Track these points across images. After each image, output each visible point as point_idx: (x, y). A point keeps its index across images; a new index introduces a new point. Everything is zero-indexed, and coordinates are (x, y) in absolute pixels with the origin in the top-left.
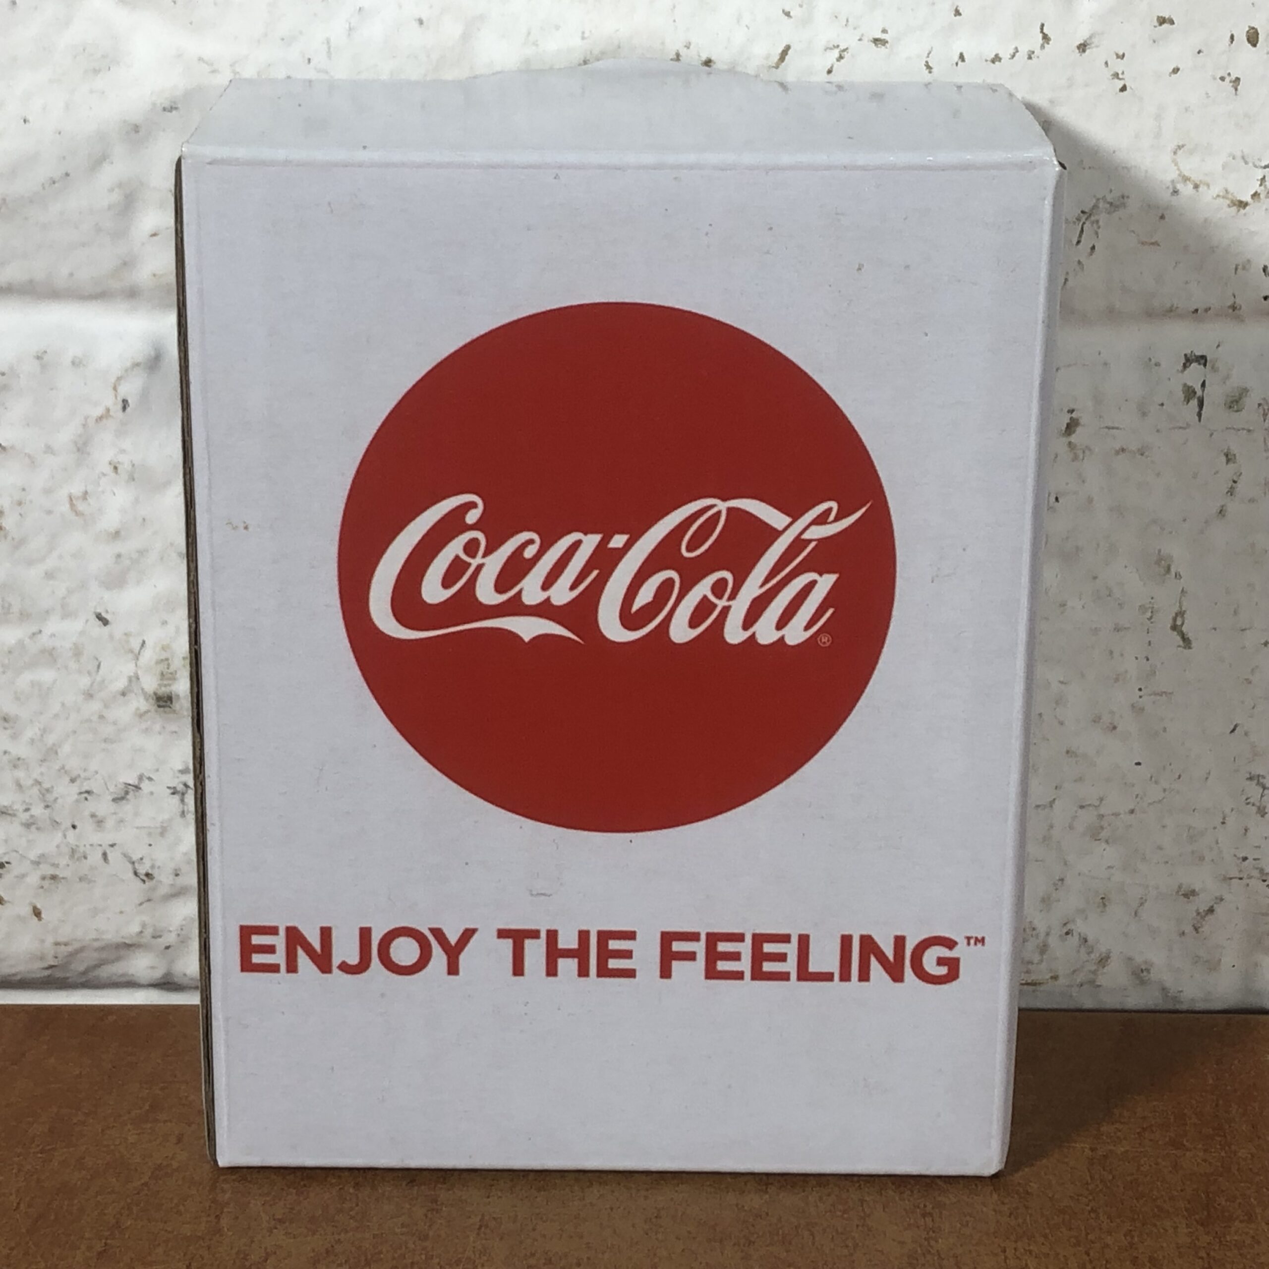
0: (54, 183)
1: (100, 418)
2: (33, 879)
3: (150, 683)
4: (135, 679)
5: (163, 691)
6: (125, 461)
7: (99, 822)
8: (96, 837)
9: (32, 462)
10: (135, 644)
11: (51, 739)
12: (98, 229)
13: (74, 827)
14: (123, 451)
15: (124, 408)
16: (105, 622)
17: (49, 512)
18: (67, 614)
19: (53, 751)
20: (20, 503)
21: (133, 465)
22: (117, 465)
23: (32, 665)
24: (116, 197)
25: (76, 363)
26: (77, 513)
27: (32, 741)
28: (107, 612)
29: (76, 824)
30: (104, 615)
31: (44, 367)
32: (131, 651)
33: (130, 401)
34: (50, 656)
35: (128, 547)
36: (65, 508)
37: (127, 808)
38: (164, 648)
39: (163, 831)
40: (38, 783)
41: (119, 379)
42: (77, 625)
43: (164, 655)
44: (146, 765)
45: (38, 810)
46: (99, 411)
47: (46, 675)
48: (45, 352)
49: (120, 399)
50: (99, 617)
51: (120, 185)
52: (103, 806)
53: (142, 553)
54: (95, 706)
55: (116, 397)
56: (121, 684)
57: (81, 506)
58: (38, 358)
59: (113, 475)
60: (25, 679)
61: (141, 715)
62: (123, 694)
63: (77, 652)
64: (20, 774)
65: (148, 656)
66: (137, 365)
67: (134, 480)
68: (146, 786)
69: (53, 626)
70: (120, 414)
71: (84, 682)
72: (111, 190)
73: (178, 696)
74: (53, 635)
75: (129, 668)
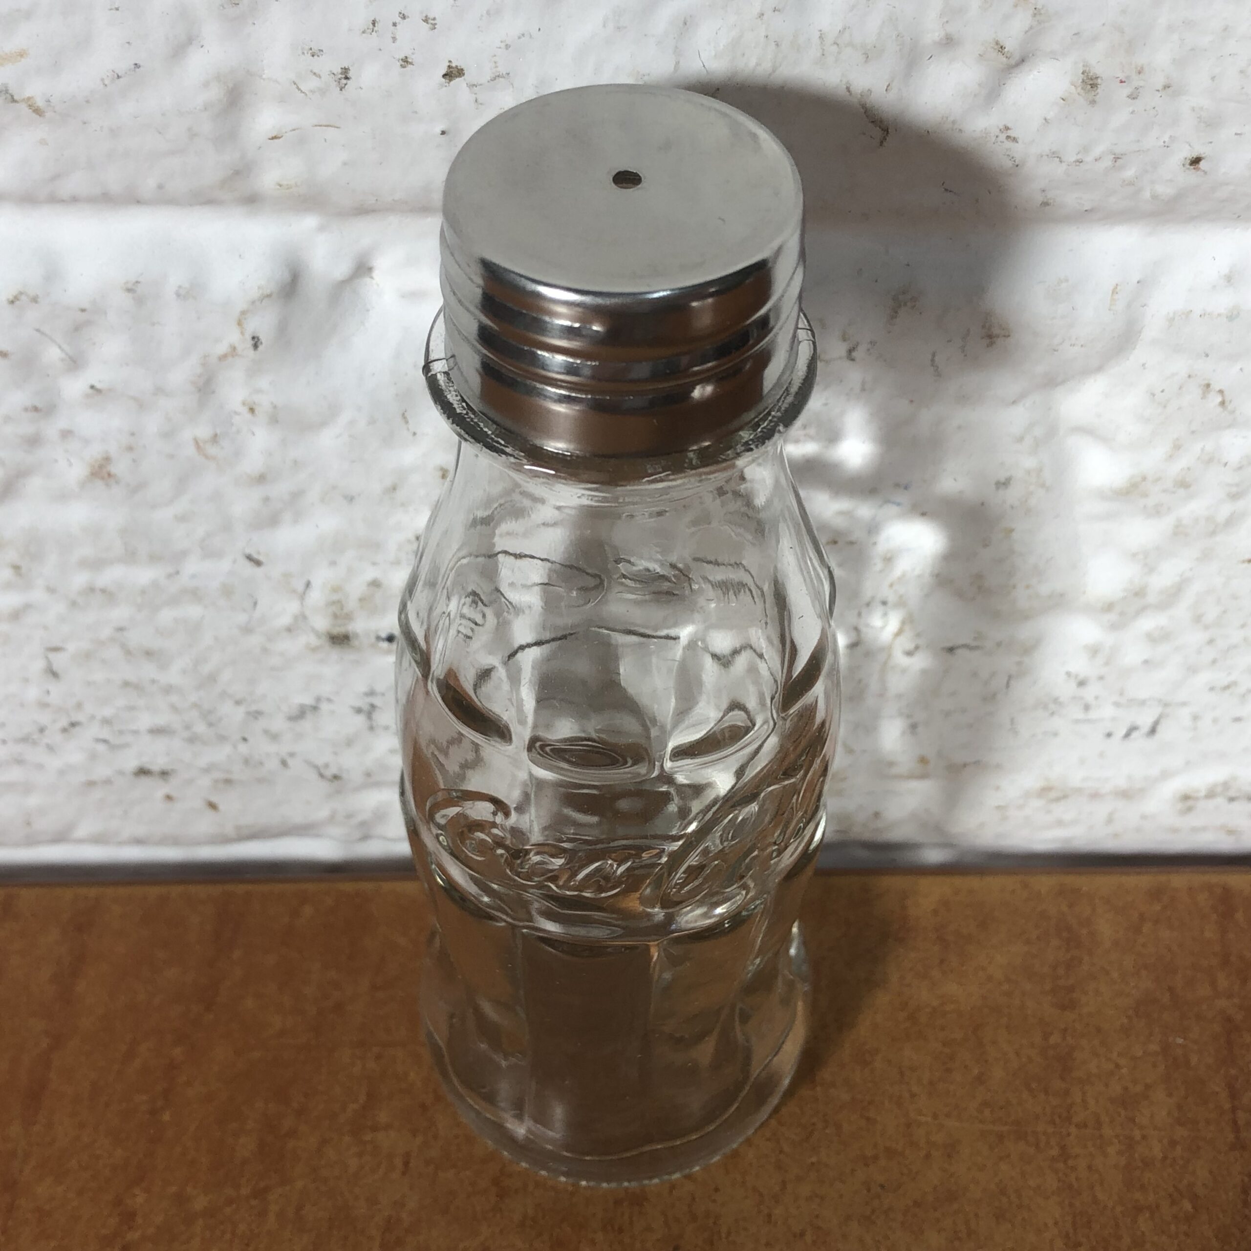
0: (119, 77)
1: (223, 357)
2: (205, 782)
3: (322, 623)
4: (301, 618)
5: (337, 630)
6: (264, 401)
7: (274, 737)
8: (272, 748)
9: (141, 405)
10: (300, 587)
11: (206, 669)
12: (192, 134)
13: (245, 740)
14: (259, 391)
15: (256, 346)
16: (258, 563)
17: (171, 457)
18: (210, 553)
19: (212, 678)
20: (130, 449)
21: (275, 407)
22: (254, 407)
23: (174, 601)
24: (215, 93)
25: (183, 295)
26: (207, 457)
27: (184, 672)
28: (259, 553)
29: (246, 736)
30: (255, 556)
31: (140, 301)
32: (294, 591)
33: (261, 337)
34: (195, 594)
35: (280, 489)
36: (190, 451)
37: (306, 725)
38: (336, 589)
39: (349, 742)
40: (195, 705)
41: (243, 313)
42: (225, 565)
43: (335, 597)
44: (325, 689)
45: (200, 728)
46: (222, 348)
47: (194, 611)
48: (137, 282)
49: (248, 337)
50: (250, 558)
51: (218, 78)
52: (278, 724)
53: (297, 495)
54: (255, 641)
55: (242, 333)
56: (285, 620)
57: (212, 450)
58: (129, 290)
59: (248, 416)
60: (166, 616)
61: (314, 650)
62: (289, 630)
63: (227, 591)
64: (174, 698)
65: (316, 596)
66: (269, 296)
67: (277, 421)
68: (325, 707)
69: (193, 566)
70: (251, 352)
71: (242, 618)
72: (206, 85)
73: (356, 635)
74: (193, 576)
75: (293, 607)
